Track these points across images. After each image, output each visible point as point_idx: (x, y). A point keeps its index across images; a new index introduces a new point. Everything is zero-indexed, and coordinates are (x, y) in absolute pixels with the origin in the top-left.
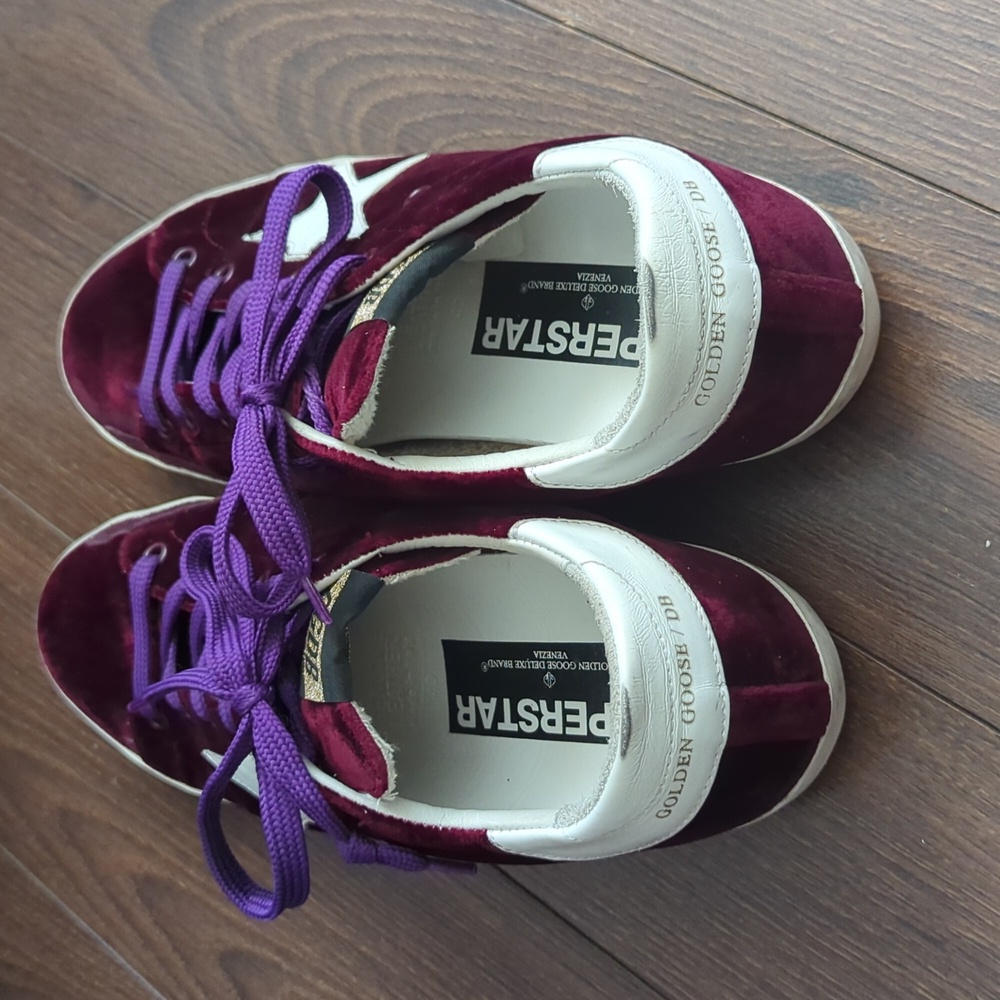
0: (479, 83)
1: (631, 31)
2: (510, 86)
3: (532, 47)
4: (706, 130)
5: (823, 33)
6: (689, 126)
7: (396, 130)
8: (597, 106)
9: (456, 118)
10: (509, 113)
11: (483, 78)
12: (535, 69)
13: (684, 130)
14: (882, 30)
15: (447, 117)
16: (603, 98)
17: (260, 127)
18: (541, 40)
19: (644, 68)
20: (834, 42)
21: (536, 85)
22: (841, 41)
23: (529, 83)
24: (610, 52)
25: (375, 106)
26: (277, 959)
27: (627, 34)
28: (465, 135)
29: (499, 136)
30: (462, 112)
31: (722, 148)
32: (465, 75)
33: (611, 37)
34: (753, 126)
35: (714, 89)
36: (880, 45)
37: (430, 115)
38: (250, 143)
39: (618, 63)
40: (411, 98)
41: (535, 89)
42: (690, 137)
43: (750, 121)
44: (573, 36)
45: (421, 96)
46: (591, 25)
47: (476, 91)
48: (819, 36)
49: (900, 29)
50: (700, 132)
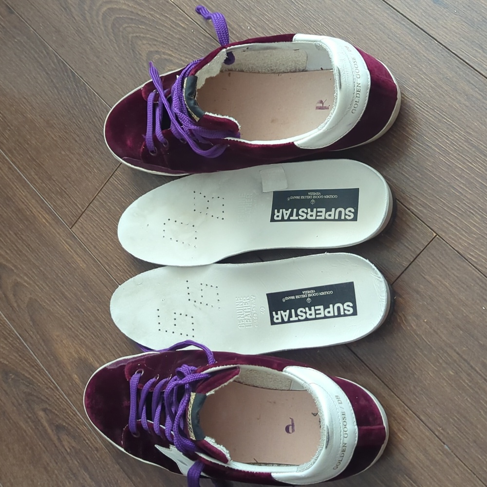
0: (141, 11)
1: (188, 8)
2: (150, 14)
3: (159, 4)
4: (202, 44)
5: (239, 24)
6: (197, 41)
7: (113, 18)
8: (173, 28)
9: (132, 19)
10: (148, 22)
11: (143, 9)
12: (158, 11)
13: (195, 42)
14: (254, 28)
15: (129, 18)
16: (175, 26)
17: (72, 5)
18: (162, 3)
19: (189, 20)
20: (242, 28)
21: (158, 16)
22: (243, 28)
23: (155, 15)
24: (181, 12)
25: (109, 9)
26: (13, 268)
27: (187, 8)
28: (133, 25)
29: (143, 28)
30: (134, 18)
31: (204, 50)
32: (138, 7)
33: (182, 8)
34: (214, 45)
35: (206, 32)
36: (253, 32)
37: (125, 16)
38: (67, 9)
39: (182, 16)
40: (120, 9)
41: (157, 17)
42: (197, 44)
43: (214, 44)
44: (171, 4)
45: (124, 9)
46: (178, 3)
47: (140, 13)
48: (238, 25)
49: (259, 29)
50: (200, 44)
